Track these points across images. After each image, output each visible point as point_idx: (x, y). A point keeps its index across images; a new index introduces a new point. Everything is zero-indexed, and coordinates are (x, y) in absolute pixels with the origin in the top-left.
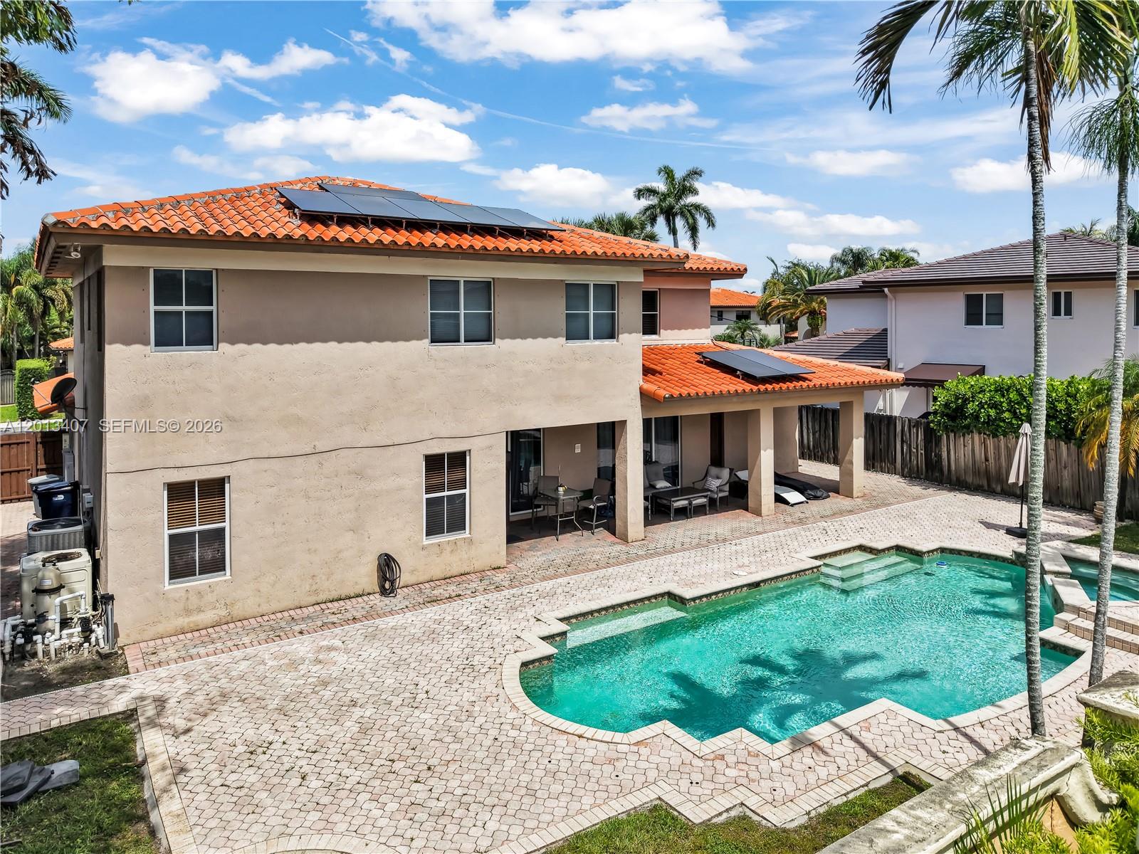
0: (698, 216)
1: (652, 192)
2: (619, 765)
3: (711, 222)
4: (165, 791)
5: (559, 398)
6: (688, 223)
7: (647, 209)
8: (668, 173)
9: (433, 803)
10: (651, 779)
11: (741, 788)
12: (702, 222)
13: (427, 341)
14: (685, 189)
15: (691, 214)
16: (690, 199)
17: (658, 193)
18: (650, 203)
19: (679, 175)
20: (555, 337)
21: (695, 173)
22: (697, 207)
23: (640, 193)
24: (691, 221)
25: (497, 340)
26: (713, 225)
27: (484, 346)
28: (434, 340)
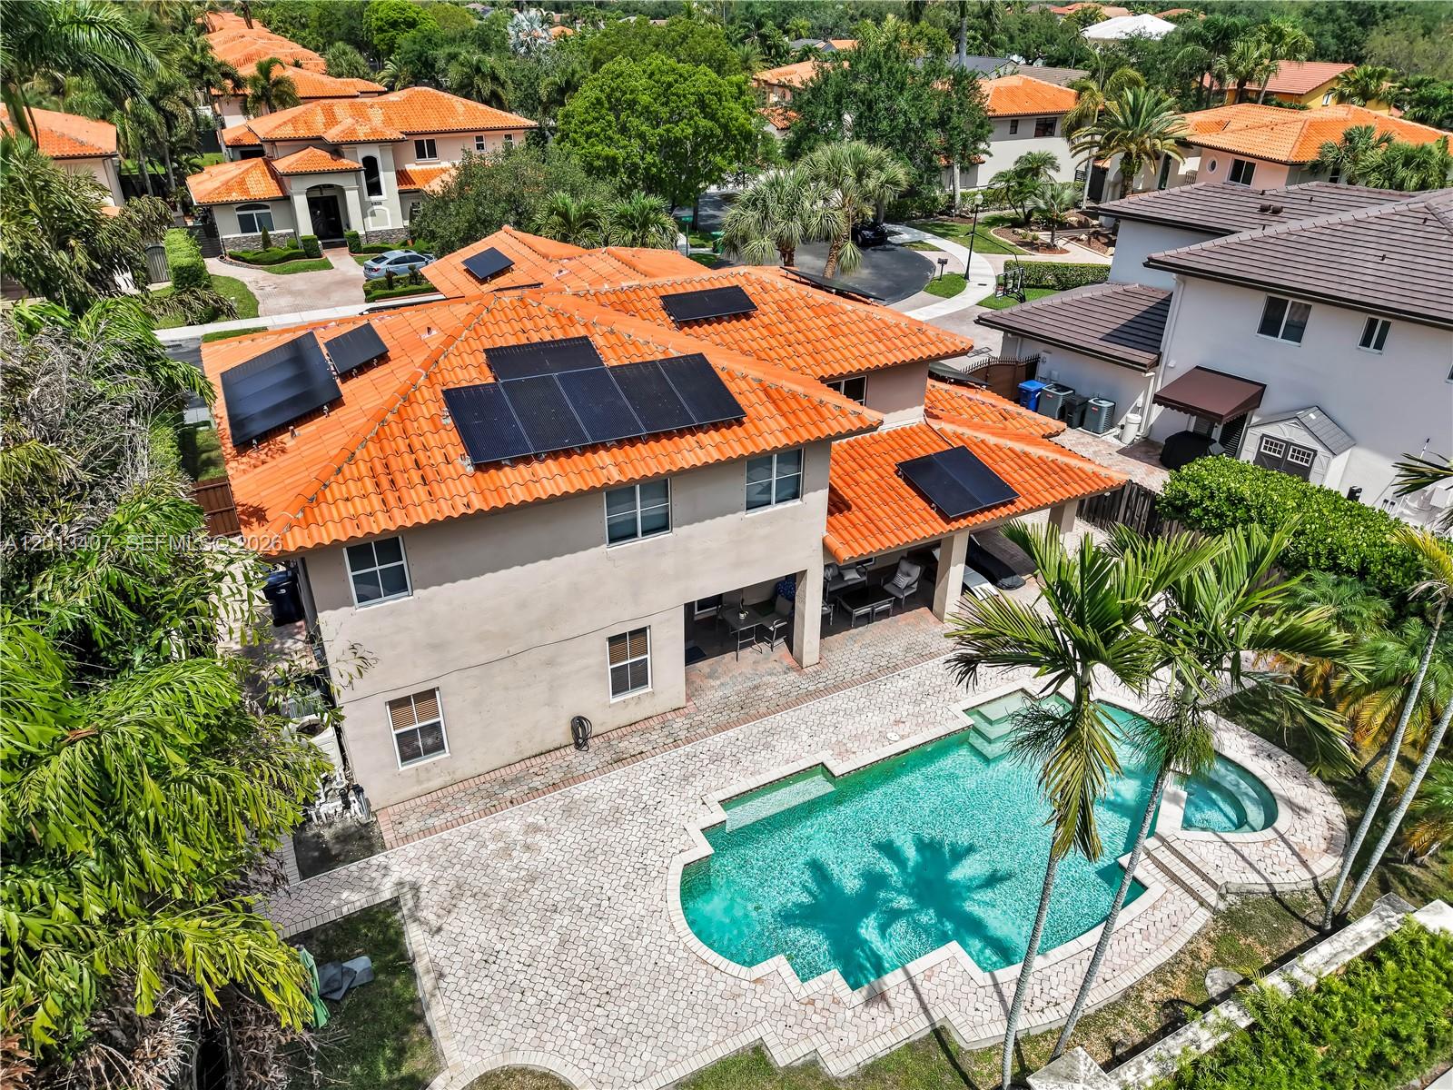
2: (740, 1001)
4: (433, 996)
5: (738, 565)
9: (608, 1030)
10: (759, 1019)
11: (819, 1035)
13: (605, 545)
20: (735, 512)
25: (675, 528)
27: (661, 536)
28: (613, 540)
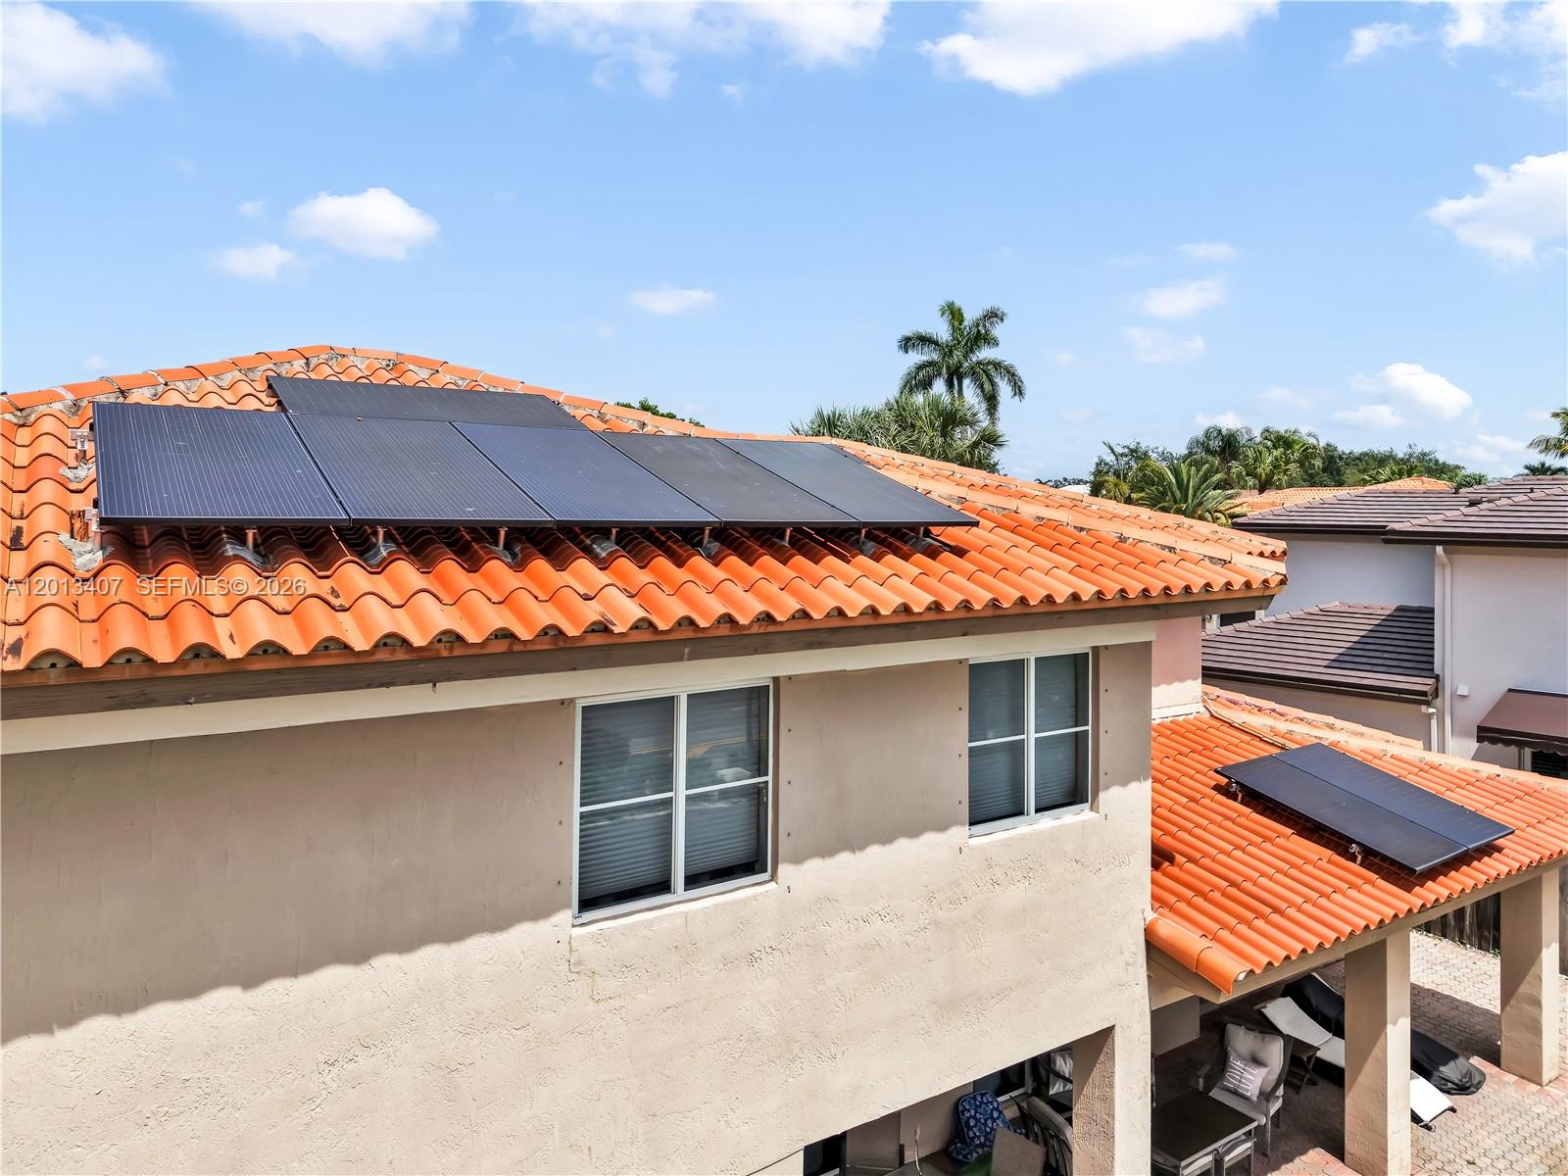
0: (997, 380)
1: (925, 340)
3: (1018, 390)
5: (951, 1006)
6: (983, 390)
7: (920, 368)
8: (954, 313)
12: (1004, 389)
13: (566, 916)
14: (980, 337)
15: (989, 377)
16: (985, 353)
17: (936, 343)
18: (925, 358)
19: (971, 315)
20: (942, 827)
21: (993, 315)
22: (997, 365)
23: (907, 344)
24: (987, 386)
25: (783, 869)
26: (1021, 393)
27: (744, 892)
28: (589, 902)
